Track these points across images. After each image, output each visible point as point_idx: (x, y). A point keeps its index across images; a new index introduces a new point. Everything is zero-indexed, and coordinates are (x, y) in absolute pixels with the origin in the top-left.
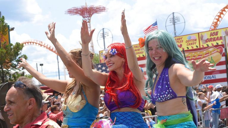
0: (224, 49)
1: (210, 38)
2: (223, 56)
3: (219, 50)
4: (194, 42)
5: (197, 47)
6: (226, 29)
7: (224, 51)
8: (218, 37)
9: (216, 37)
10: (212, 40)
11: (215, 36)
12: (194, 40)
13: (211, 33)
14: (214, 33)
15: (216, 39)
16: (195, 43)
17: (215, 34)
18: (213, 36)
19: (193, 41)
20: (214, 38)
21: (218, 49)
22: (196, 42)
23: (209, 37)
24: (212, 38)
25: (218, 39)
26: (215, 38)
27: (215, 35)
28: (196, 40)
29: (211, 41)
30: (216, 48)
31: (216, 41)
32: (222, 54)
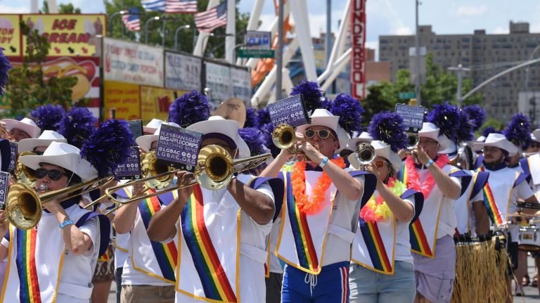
0: (97, 69)
1: (53, 34)
2: (94, 85)
3: (85, 70)
4: (7, 36)
5: (13, 50)
6: (98, 19)
7: (97, 74)
8: (74, 35)
9: (70, 32)
10: (58, 39)
11: (65, 31)
12: (6, 30)
13: (57, 21)
14: (64, 21)
15: (68, 37)
16: (10, 40)
17: (67, 24)
18: (61, 28)
19: (3, 34)
20: (64, 35)
21: (82, 65)
22: (10, 36)
23: (50, 31)
24: (57, 35)
25: (73, 38)
26: (67, 34)
27: (65, 26)
28: (11, 32)
29: (56, 41)
30: (77, 64)
31: (67, 42)
32: (92, 81)
